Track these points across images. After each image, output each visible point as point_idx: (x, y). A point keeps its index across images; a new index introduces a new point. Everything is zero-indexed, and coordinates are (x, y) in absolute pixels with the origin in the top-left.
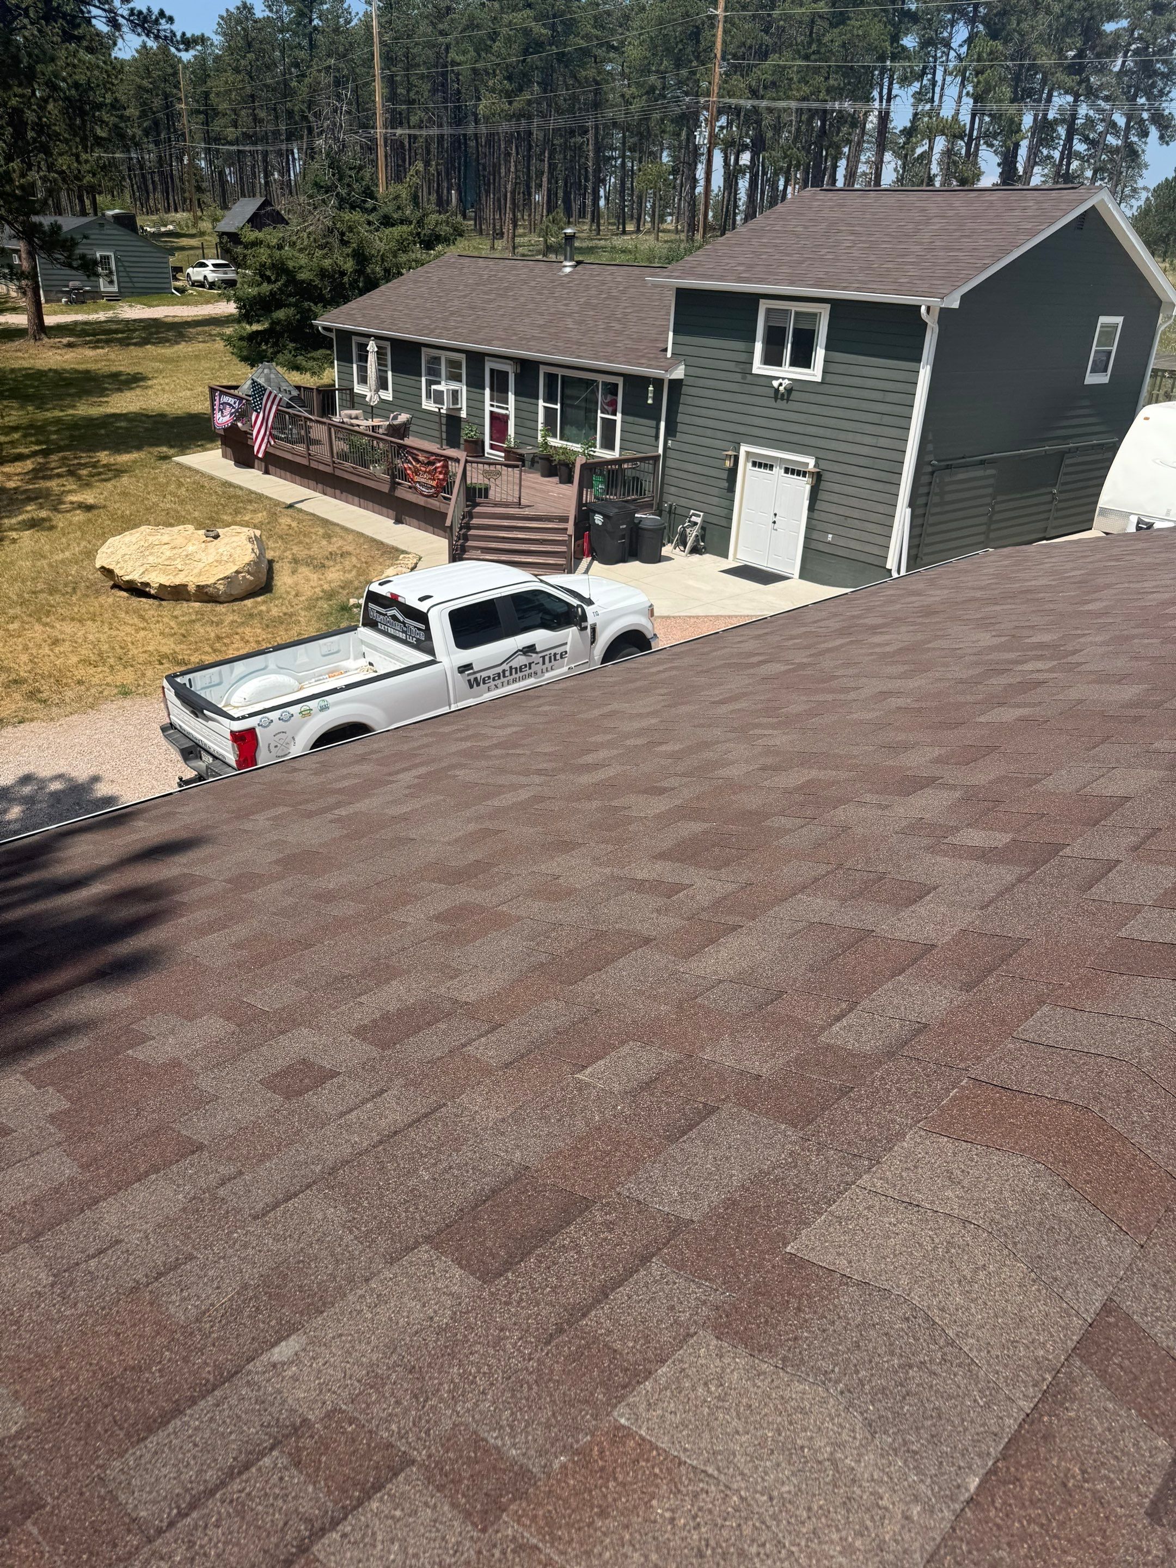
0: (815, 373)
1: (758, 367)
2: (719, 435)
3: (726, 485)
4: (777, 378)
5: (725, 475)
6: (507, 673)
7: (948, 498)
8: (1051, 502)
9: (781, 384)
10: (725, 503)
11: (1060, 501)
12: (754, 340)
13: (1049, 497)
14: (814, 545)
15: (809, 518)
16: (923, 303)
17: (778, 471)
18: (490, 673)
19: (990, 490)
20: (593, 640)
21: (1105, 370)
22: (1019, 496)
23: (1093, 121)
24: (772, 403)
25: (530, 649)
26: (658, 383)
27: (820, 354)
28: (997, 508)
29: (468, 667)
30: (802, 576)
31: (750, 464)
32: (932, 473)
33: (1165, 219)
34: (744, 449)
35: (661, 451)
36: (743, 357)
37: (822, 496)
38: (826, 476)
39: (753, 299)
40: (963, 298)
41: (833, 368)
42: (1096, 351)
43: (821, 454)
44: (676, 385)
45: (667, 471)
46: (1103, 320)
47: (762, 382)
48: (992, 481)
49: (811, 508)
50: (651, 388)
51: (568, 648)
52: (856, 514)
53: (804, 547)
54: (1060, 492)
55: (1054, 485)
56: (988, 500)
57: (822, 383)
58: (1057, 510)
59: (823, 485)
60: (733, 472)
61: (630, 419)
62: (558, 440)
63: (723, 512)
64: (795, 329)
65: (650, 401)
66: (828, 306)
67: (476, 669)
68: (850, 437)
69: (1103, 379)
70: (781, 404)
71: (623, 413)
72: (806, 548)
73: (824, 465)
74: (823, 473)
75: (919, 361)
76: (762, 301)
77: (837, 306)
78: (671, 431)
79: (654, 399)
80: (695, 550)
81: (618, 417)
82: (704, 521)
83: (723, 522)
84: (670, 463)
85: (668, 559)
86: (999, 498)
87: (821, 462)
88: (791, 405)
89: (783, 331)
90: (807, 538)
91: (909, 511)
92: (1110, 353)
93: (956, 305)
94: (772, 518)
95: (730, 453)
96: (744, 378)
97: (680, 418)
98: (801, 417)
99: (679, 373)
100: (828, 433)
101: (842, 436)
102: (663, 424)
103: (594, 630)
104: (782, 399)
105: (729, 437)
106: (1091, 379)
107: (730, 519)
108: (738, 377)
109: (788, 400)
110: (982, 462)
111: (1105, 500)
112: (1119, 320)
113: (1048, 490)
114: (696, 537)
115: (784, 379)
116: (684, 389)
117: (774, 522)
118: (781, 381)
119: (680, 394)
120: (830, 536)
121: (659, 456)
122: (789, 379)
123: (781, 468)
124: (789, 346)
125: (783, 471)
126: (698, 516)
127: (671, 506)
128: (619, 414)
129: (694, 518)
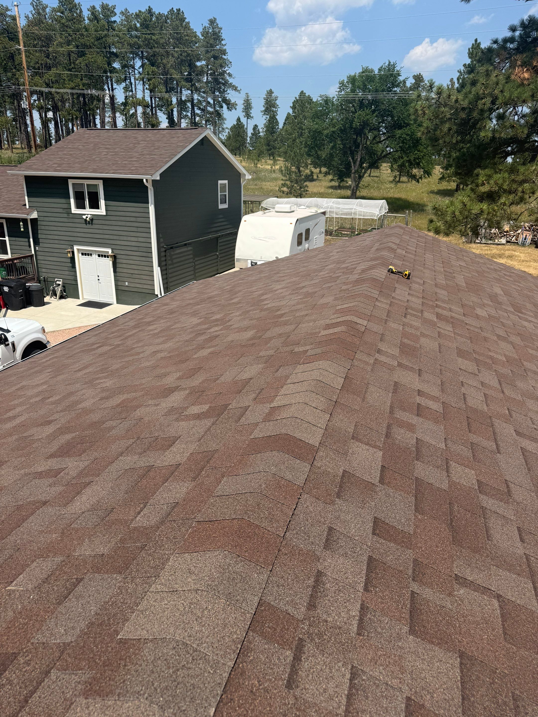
0: (102, 211)
1: (74, 210)
2: (62, 242)
3: (71, 265)
4: (85, 215)
5: (69, 260)
7: (175, 261)
8: (217, 258)
9: (87, 217)
10: (73, 273)
11: (221, 258)
12: (69, 198)
13: (216, 257)
14: (120, 288)
15: (115, 276)
16: (145, 178)
17: (95, 256)
19: (191, 256)
20: (14, 349)
21: (226, 203)
22: (204, 257)
23: (200, 101)
24: (84, 226)
26: (25, 221)
27: (102, 203)
28: (196, 263)
30: (117, 303)
31: (80, 255)
32: (165, 251)
33: (237, 140)
34: (76, 248)
35: (33, 253)
36: (66, 206)
37: (118, 265)
38: (118, 256)
39: (65, 180)
40: (161, 175)
41: (110, 208)
42: (220, 195)
43: (114, 247)
44: (34, 221)
45: (39, 262)
46: (220, 182)
47: (78, 217)
48: (191, 252)
49: (115, 271)
50: (21, 223)
52: (136, 272)
53: (116, 289)
54: (220, 254)
55: (217, 251)
56: (191, 260)
57: (106, 215)
58: (221, 261)
59: (118, 261)
60: (73, 259)
61: (13, 238)
63: (72, 278)
64: (88, 192)
65: (22, 230)
66: (102, 181)
68: (125, 238)
69: (225, 206)
70: (89, 226)
71: (9, 236)
72: (117, 290)
73: (116, 252)
74: (116, 255)
75: (148, 203)
76: (69, 180)
77: (106, 181)
78: (36, 243)
79: (24, 228)
80: (62, 297)
81: (7, 239)
82: (63, 283)
83: (73, 282)
84: (39, 257)
85: (48, 303)
86: (196, 259)
87: (114, 250)
88: (94, 226)
89: (82, 193)
90: (116, 285)
91: (159, 268)
92: (226, 195)
93: (158, 178)
94: (97, 278)
95: (69, 250)
96: (68, 215)
97: (40, 236)
98: (100, 231)
99: (35, 215)
100: (115, 237)
101: (122, 238)
102: (31, 240)
103: (13, 344)
104: (89, 224)
105: (67, 243)
106: (221, 206)
107: (76, 280)
108: (65, 215)
109: (92, 224)
110: (185, 245)
111: (238, 255)
112: (226, 182)
113: (215, 253)
114: (61, 290)
115: (88, 215)
116: (39, 223)
117: (99, 280)
118: (86, 215)
119: (38, 225)
120: (127, 283)
121: (33, 255)
122: (90, 215)
123: (96, 255)
124: (87, 199)
125: (97, 256)
126: (60, 281)
127: (44, 278)
128: (7, 237)
129: (58, 282)
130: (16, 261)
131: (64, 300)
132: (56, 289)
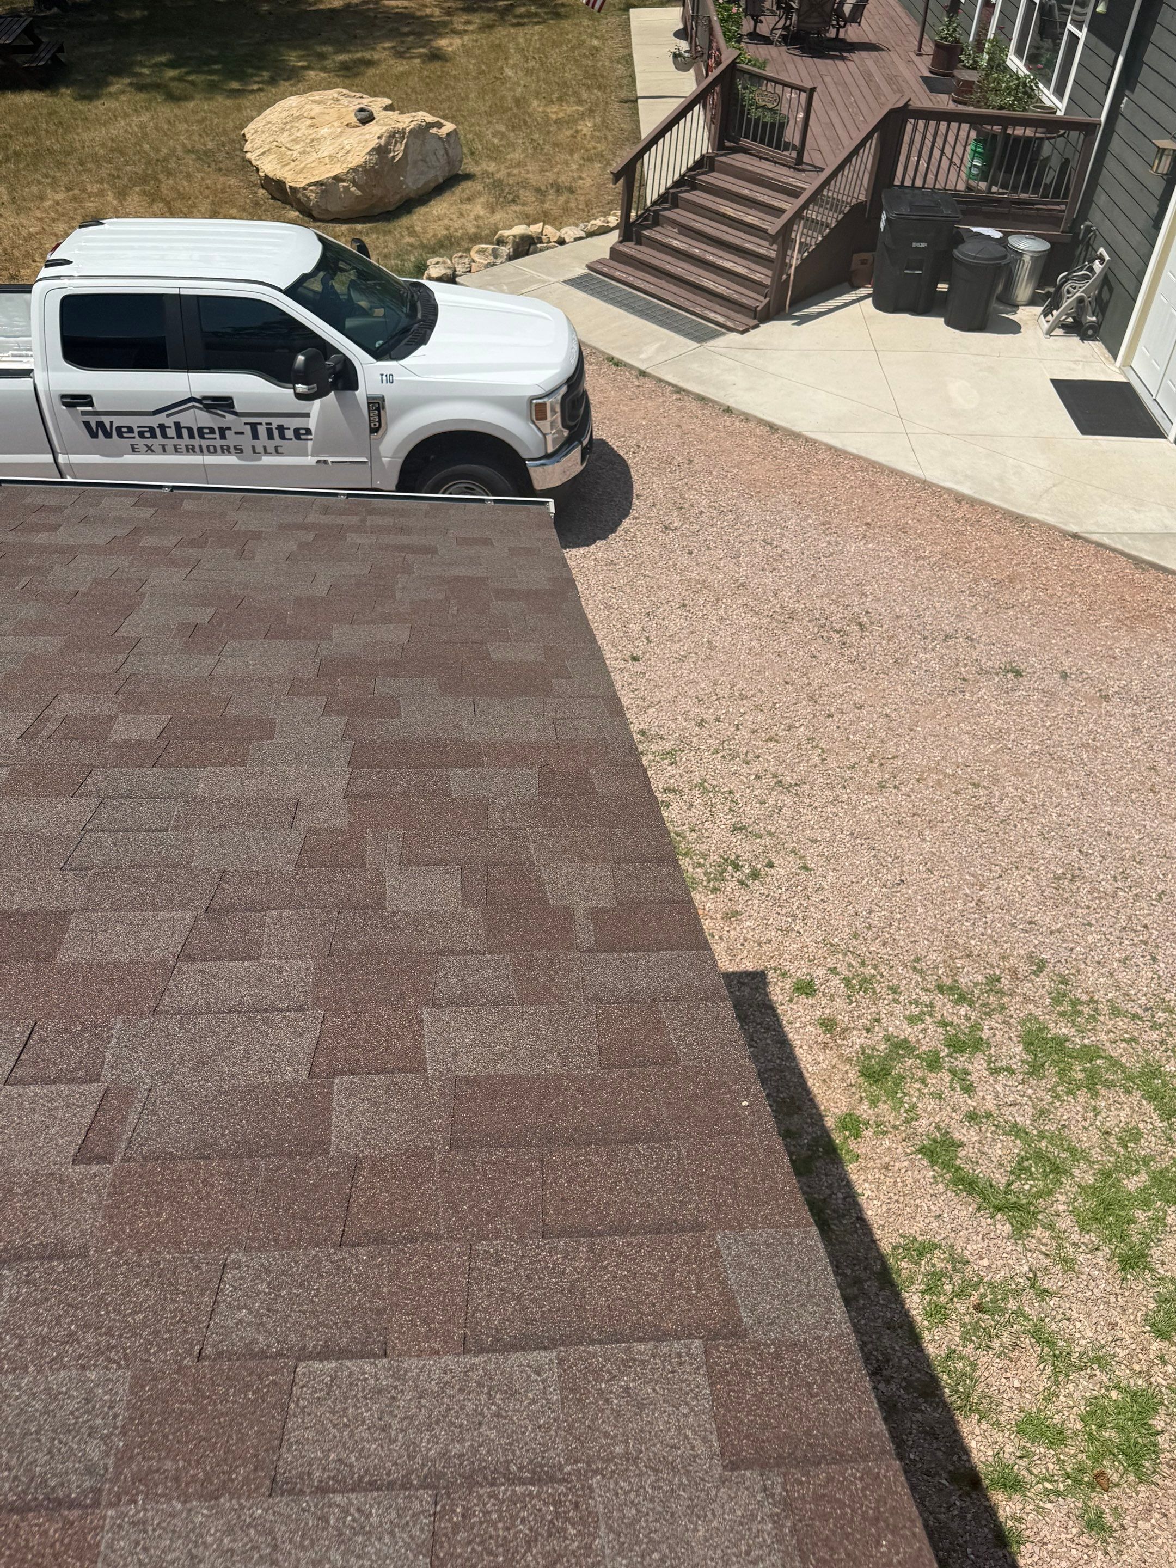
3: (1155, 210)
5: (1160, 189)
6: (171, 432)
10: (1146, 248)
18: (134, 422)
20: (377, 425)
25: (221, 404)
29: (86, 399)
35: (1103, 118)
45: (1110, 162)
51: (312, 424)
61: (1094, 40)
62: (1021, 64)
67: (98, 406)
71: (1088, 28)
78: (1129, 80)
81: (1082, 35)
84: (1116, 145)
95: (1167, 144)
102: (1121, 59)
103: (377, 406)
114: (1080, 300)
121: (1096, 125)
126: (1102, 260)
127: (1088, 229)
128: (1085, 30)
129: (1097, 266)
130: (1029, 132)
131: (1075, 340)
132: (1067, 286)
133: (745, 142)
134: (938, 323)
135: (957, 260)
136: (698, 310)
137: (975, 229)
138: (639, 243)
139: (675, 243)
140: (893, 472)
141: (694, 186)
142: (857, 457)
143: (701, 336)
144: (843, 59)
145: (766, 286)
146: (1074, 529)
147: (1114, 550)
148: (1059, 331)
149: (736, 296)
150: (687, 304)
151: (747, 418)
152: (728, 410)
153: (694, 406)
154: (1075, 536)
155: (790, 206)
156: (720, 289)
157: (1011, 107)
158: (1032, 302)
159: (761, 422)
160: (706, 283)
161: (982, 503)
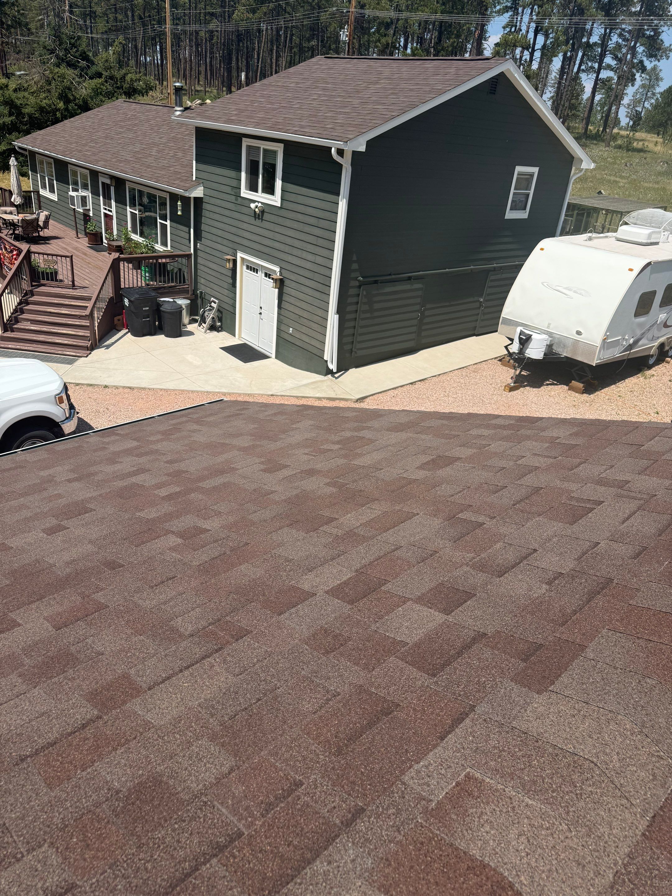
0: (275, 200)
1: (244, 192)
2: (225, 242)
3: (230, 281)
4: (254, 201)
5: (230, 273)
8: (479, 308)
9: (257, 207)
10: (231, 295)
11: (485, 308)
12: (240, 170)
13: (477, 305)
14: (283, 334)
15: (279, 314)
16: (334, 145)
17: (261, 275)
19: (418, 300)
21: (525, 209)
22: (447, 304)
24: (252, 220)
26: (186, 200)
27: (279, 184)
28: (427, 313)
30: (276, 358)
31: (245, 267)
34: (240, 255)
35: (192, 251)
36: (235, 183)
37: (285, 297)
38: (287, 282)
39: (238, 137)
40: (368, 142)
41: (288, 196)
42: (514, 194)
43: (285, 265)
44: (198, 201)
45: (199, 267)
46: (519, 169)
47: (247, 204)
48: (420, 293)
49: (280, 306)
50: (179, 203)
52: (305, 314)
53: (277, 335)
54: (487, 301)
55: (481, 296)
56: (417, 307)
57: (281, 208)
58: (484, 314)
59: (286, 290)
60: (234, 272)
61: (175, 225)
62: (138, 237)
63: (230, 301)
64: (264, 164)
65: (179, 213)
66: (282, 145)
68: (299, 253)
69: (523, 215)
70: (258, 222)
71: (170, 220)
73: (286, 274)
74: (285, 279)
75: (338, 194)
76: (244, 139)
77: (288, 145)
78: (198, 237)
79: (182, 211)
80: (213, 328)
81: (168, 223)
82: (219, 306)
83: (231, 309)
84: (200, 260)
85: (191, 333)
86: (428, 306)
87: (283, 271)
88: (265, 224)
89: (257, 164)
90: (278, 329)
91: (337, 317)
92: (528, 195)
93: (363, 148)
94: (259, 311)
95: (229, 257)
96: (236, 200)
97: (203, 227)
98: (271, 234)
99: (199, 192)
100: (287, 249)
101: (295, 252)
102: (192, 230)
104: (258, 218)
105: (231, 245)
106: (510, 215)
107: (235, 307)
108: (233, 198)
109: (262, 220)
110: (409, 278)
111: (507, 311)
112: (535, 170)
113: (476, 299)
114: (213, 318)
115: (258, 202)
116: (205, 206)
117: (261, 314)
118: (257, 204)
119: (202, 209)
120: (291, 329)
121: (191, 255)
122: (262, 203)
123: (262, 273)
124: (261, 176)
125: (263, 275)
126: (215, 303)
127: (201, 293)
128: (168, 221)
129: (213, 304)
130: (164, 260)
131: (215, 333)
132: (206, 314)
133: (43, 282)
134: (163, 336)
135: (163, 312)
136: (60, 352)
137: (162, 299)
138: (12, 331)
139: (32, 328)
140: (192, 392)
141: (28, 303)
142: (174, 390)
143: (71, 362)
144: (48, 244)
145: (87, 337)
146: (271, 393)
147: (287, 396)
148: (208, 331)
149: (75, 343)
150: (52, 351)
151: (117, 387)
152: (106, 387)
153: (90, 388)
154: (272, 395)
155: (90, 305)
156: (66, 342)
157: (147, 253)
158: (190, 323)
159: (124, 387)
160: (57, 341)
161: (233, 393)
